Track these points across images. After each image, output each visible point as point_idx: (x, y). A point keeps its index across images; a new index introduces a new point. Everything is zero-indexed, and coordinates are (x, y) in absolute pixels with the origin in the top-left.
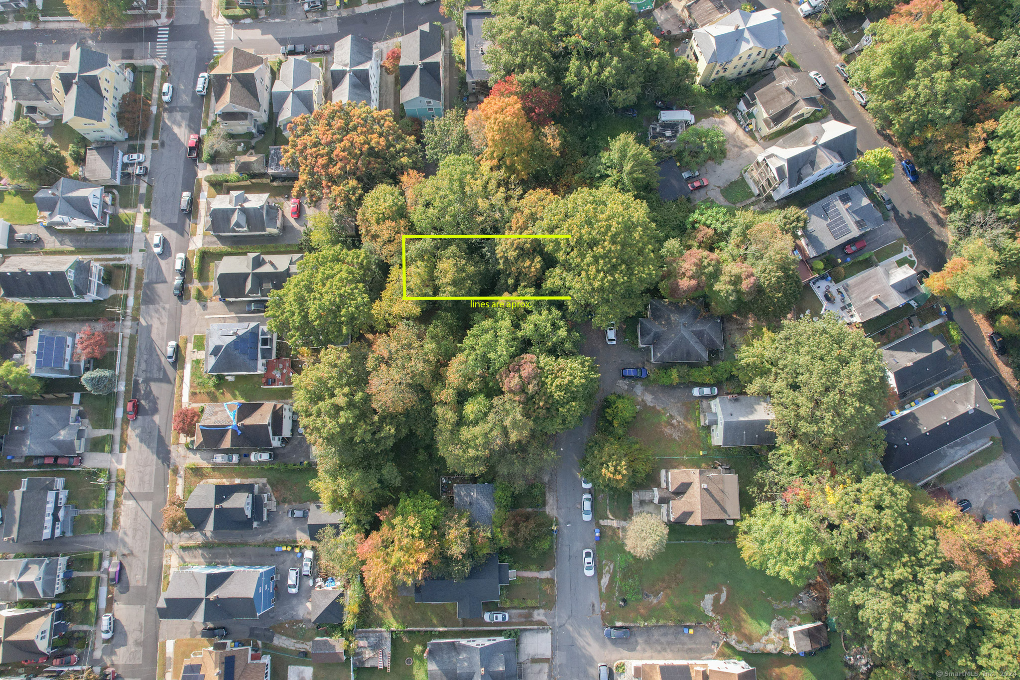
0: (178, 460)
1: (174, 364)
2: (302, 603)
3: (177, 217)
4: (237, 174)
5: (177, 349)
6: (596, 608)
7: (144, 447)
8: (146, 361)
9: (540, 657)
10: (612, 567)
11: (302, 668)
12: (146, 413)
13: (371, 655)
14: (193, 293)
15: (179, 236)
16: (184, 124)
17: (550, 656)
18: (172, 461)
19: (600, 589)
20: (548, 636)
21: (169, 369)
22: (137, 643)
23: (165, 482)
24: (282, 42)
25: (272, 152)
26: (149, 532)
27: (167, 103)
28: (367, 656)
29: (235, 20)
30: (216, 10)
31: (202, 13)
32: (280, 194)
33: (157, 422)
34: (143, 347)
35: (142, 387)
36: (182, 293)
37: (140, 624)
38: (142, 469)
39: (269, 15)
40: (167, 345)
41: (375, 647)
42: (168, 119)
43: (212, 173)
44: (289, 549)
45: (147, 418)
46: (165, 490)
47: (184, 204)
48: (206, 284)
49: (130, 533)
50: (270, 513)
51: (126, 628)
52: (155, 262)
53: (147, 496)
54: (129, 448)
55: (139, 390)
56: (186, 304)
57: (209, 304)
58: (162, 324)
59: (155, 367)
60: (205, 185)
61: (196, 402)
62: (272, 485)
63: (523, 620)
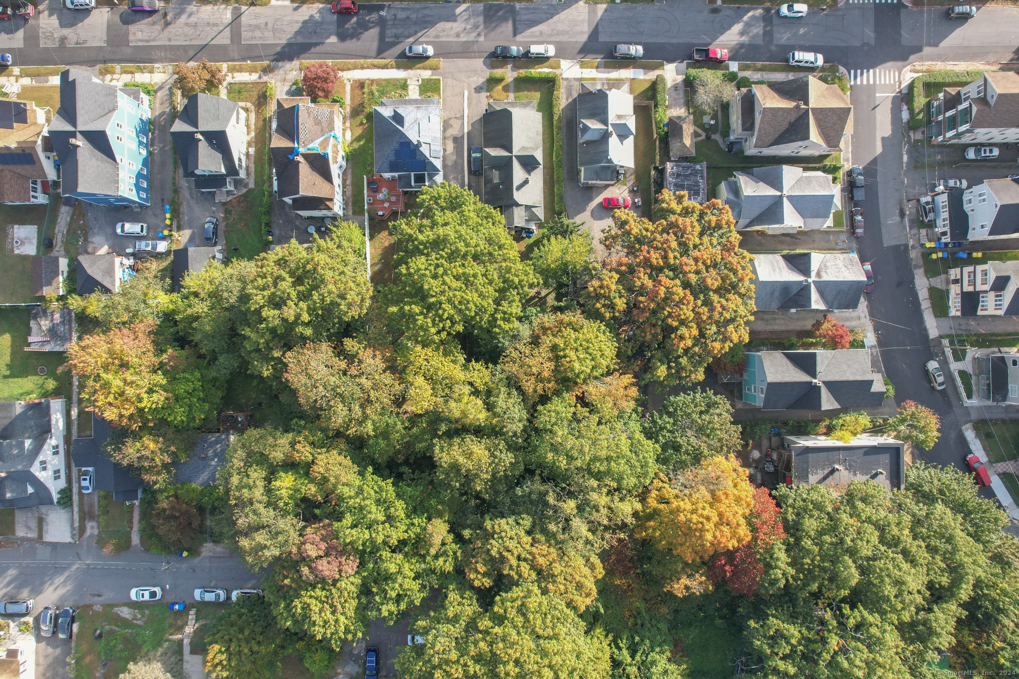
0: (281, 72)
1: (403, 55)
2: (107, 240)
3: (608, 40)
4: (666, 120)
5: (422, 58)
6: (96, 599)
7: (297, 27)
8: (408, 18)
9: (45, 528)
10: (139, 622)
11: (35, 241)
12: (340, 24)
13: (44, 328)
14: (498, 72)
15: (579, 46)
16: (744, 39)
17: (45, 540)
18: (280, 64)
19: (117, 605)
20: (66, 538)
21: (397, 50)
22: (63, 39)
23: (253, 59)
24: (870, 170)
25: (698, 167)
26: (193, 43)
27: (778, 11)
28: (42, 323)
29: (906, 97)
30: (924, 68)
31: (919, 50)
32: (638, 179)
33: (328, 41)
34: (427, 12)
35: (374, 17)
36: (499, 57)
37: (85, 42)
38: (270, 26)
39: (915, 147)
40: (427, 43)
41: (53, 332)
42: (753, 17)
43: (669, 84)
44: (168, 222)
45: (333, 28)
46: (244, 59)
47: (622, 49)
48: (512, 89)
49: (193, 19)
50: (213, 194)
51: (80, 25)
52: (543, 16)
53: (236, 35)
54: (296, 9)
55: (370, 12)
56: (484, 63)
57: (484, 95)
58: (458, 35)
59: (400, 31)
60: (652, 75)
61: (352, 89)
62: (245, 195)
63: (86, 509)
